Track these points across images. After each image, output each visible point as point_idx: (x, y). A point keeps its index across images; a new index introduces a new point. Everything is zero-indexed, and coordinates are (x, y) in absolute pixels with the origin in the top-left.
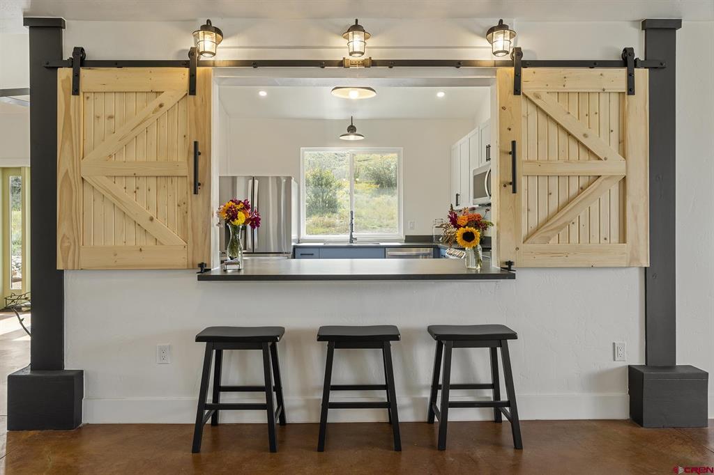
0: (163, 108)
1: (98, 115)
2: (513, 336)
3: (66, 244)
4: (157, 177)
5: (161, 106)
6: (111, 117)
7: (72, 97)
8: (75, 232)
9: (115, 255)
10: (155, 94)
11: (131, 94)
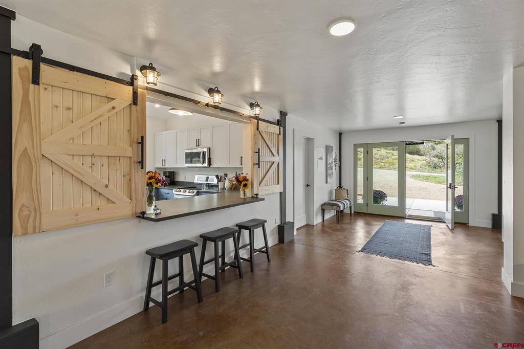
0: (114, 110)
1: (56, 105)
2: (266, 221)
3: (26, 213)
4: (108, 157)
5: (113, 108)
6: (69, 109)
7: (32, 86)
8: (36, 201)
9: (77, 215)
10: (107, 99)
11: (87, 95)
